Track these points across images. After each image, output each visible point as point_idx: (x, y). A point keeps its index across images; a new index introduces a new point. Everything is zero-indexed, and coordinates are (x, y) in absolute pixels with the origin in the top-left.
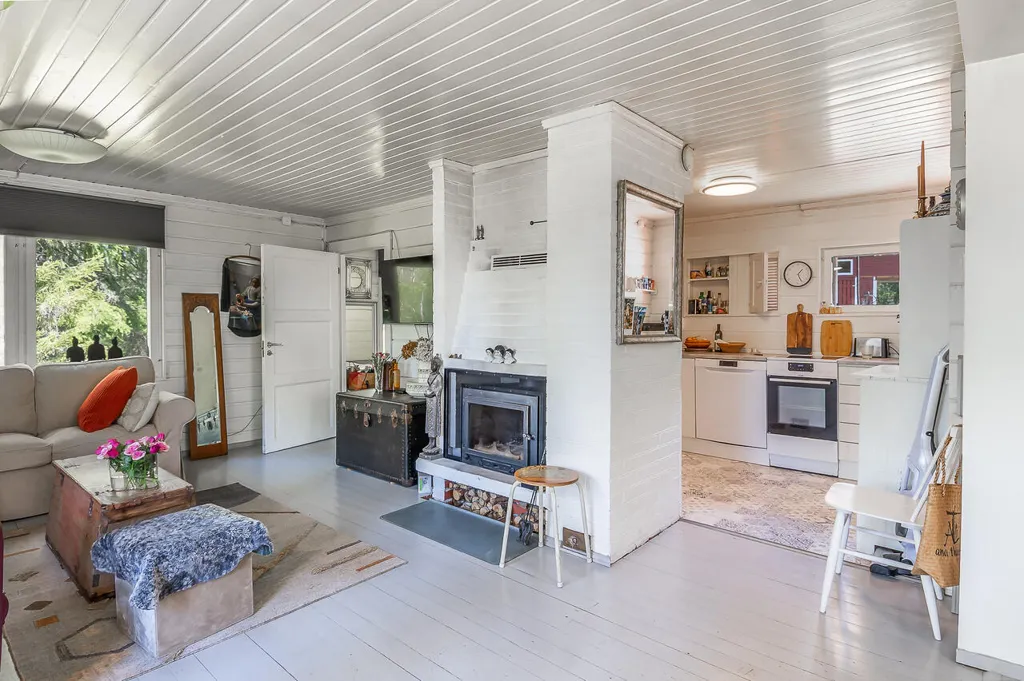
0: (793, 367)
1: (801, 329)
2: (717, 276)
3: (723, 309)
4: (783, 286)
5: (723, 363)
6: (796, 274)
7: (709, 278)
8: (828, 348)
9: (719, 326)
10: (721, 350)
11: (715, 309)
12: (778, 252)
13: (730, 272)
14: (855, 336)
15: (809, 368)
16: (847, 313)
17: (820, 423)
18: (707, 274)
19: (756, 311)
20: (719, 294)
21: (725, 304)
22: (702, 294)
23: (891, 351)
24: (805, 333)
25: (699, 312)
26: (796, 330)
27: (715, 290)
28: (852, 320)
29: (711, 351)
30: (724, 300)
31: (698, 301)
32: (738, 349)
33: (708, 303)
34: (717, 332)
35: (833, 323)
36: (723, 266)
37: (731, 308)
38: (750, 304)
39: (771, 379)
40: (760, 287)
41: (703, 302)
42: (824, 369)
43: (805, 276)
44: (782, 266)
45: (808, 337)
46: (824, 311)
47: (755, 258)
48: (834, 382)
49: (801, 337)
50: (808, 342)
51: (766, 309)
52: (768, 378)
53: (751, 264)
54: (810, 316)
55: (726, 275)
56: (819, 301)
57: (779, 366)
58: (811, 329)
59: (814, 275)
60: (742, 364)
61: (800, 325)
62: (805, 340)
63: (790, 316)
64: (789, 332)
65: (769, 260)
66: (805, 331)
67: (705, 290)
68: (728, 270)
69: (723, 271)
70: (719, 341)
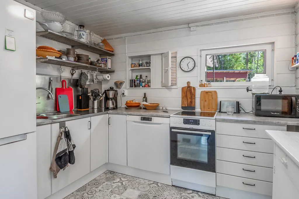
0: (186, 122)
1: (189, 96)
2: (145, 66)
3: (148, 84)
4: (179, 72)
5: (144, 119)
6: (186, 64)
7: (141, 67)
8: (204, 107)
9: (145, 94)
10: (146, 108)
11: (143, 84)
12: (176, 53)
13: (151, 64)
14: (219, 100)
15: (197, 122)
16: (214, 86)
17: (204, 158)
18: (140, 66)
19: (165, 86)
20: (146, 77)
21: (149, 82)
22: (137, 76)
23: (240, 109)
24: (191, 98)
25: (135, 86)
26: (186, 96)
27: (144, 74)
28: (217, 90)
29: (141, 108)
30: (148, 80)
31: (135, 80)
32: (155, 107)
33: (140, 81)
34: (144, 97)
35: (207, 93)
36: (148, 61)
37: (152, 84)
38: (162, 82)
39: (173, 130)
40: (167, 71)
41: (137, 81)
42: (206, 123)
43: (191, 66)
44: (179, 60)
45: (193, 100)
46: (202, 85)
47: (164, 55)
48: (213, 132)
49: (189, 100)
50: (193, 103)
51: (170, 84)
52: (171, 128)
53: (162, 59)
54: (194, 88)
55: (150, 66)
56: (199, 80)
57: (178, 121)
58: (195, 96)
59: (196, 65)
60: (155, 120)
61: (188, 93)
62: (191, 102)
63: (183, 88)
64: (182, 98)
65: (172, 57)
66: (191, 97)
67: (139, 74)
68: (150, 63)
69: (148, 64)
70: (145, 103)
